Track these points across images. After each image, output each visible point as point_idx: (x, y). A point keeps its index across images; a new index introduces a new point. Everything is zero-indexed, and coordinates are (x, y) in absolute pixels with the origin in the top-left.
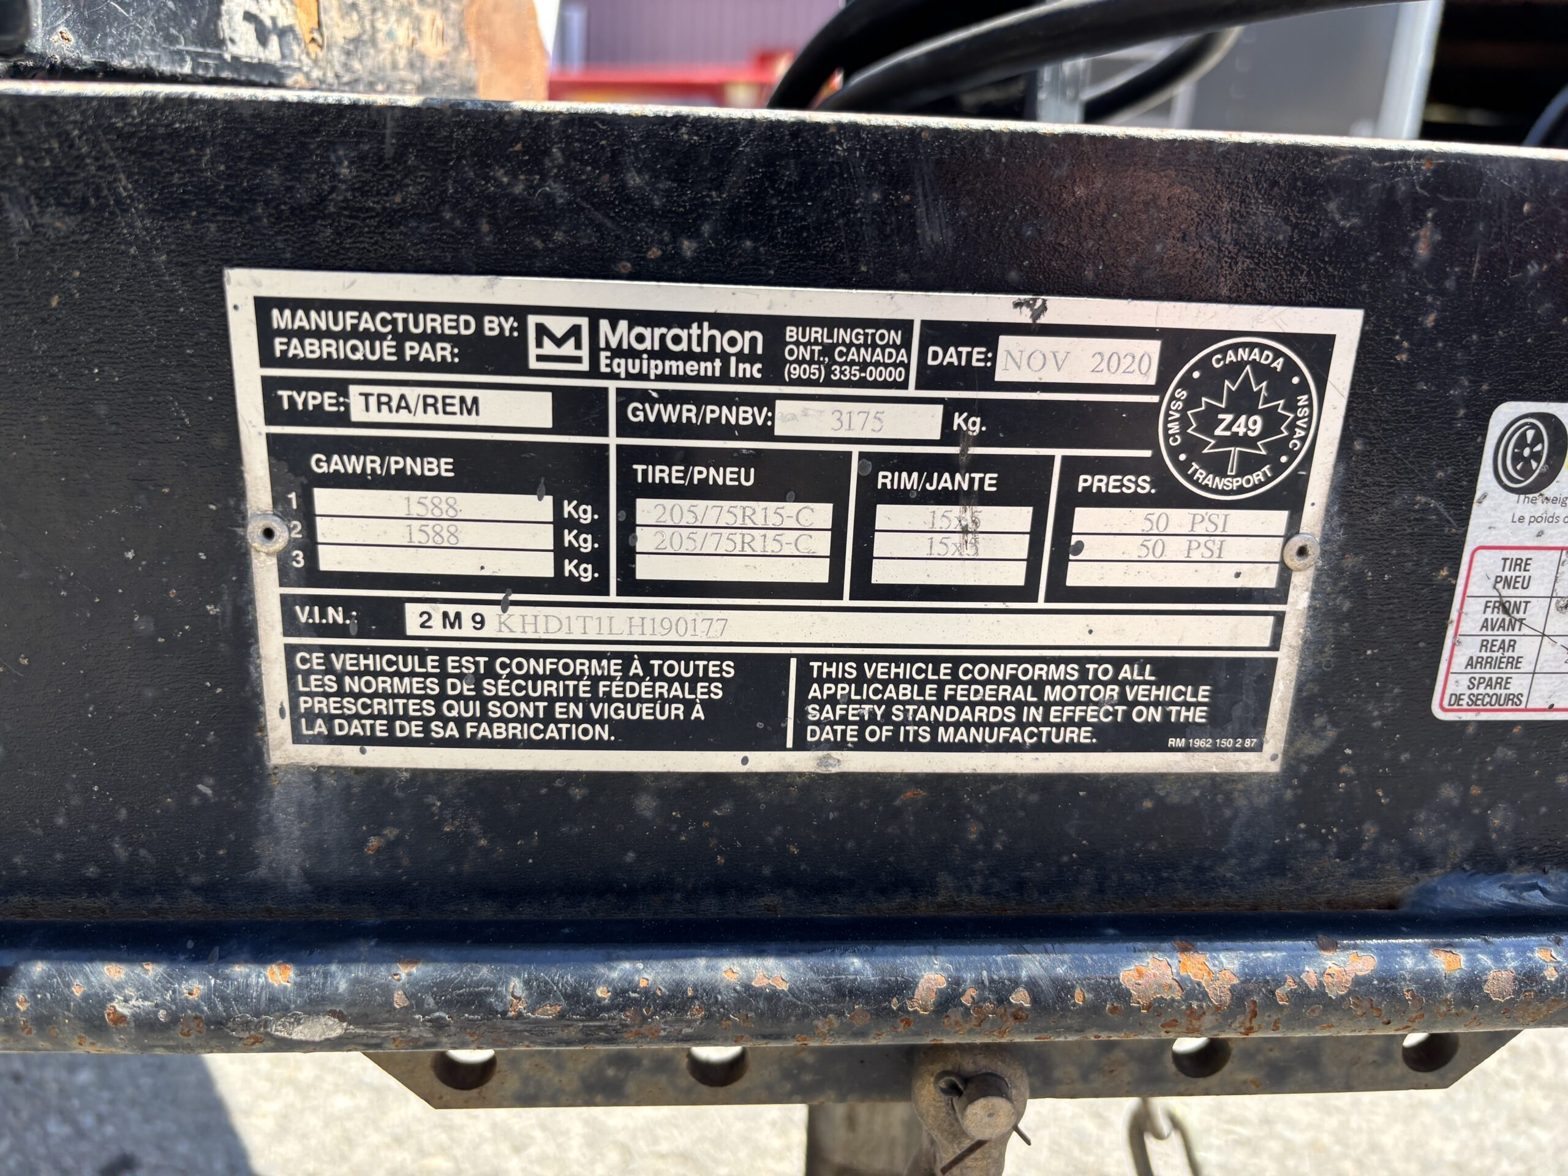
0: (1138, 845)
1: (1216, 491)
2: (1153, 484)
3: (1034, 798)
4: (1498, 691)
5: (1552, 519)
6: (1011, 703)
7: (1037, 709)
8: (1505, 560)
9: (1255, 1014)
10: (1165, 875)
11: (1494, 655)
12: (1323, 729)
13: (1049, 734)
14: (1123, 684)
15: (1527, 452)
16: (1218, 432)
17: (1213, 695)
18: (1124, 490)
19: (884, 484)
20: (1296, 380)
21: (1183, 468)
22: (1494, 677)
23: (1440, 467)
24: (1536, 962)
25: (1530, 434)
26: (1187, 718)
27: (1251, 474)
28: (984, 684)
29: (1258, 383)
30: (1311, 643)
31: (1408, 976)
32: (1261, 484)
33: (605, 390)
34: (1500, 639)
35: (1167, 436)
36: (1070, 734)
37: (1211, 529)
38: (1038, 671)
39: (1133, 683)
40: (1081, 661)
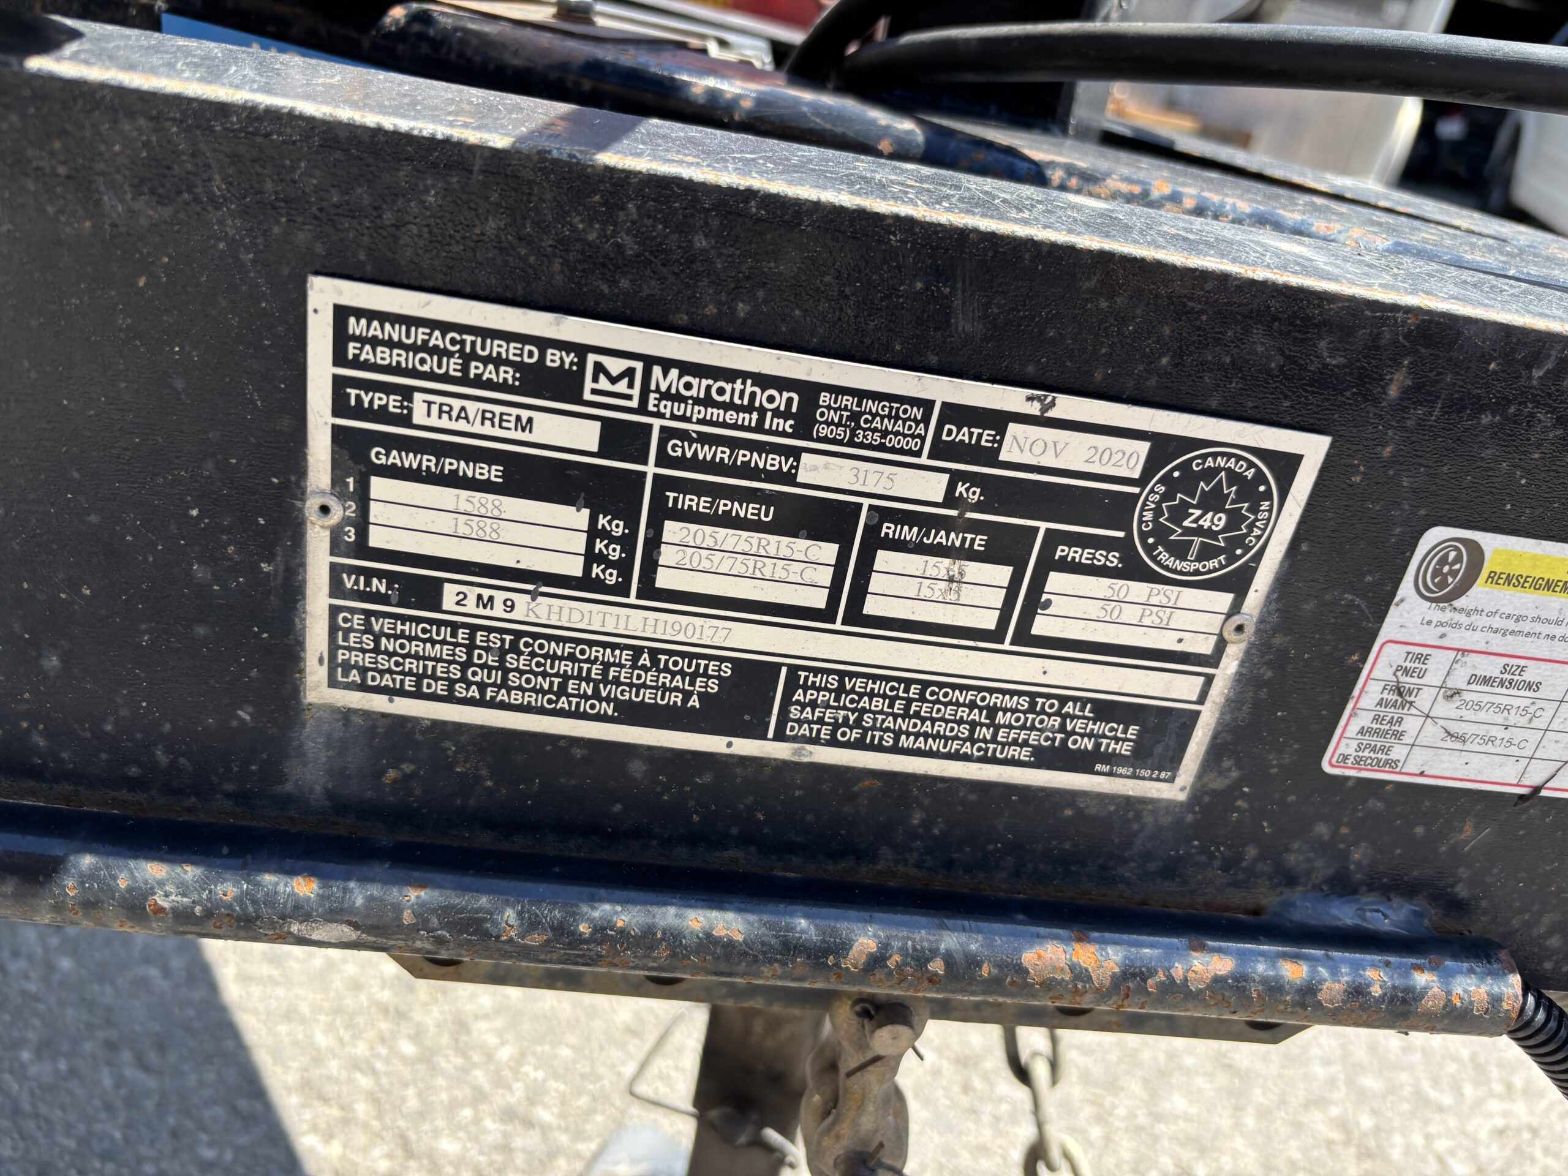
0: (1054, 843)
1: (1175, 571)
2: (1120, 560)
3: (972, 797)
4: (1379, 756)
5: (1457, 625)
6: (966, 722)
7: (988, 729)
8: (1409, 653)
9: (1127, 996)
10: (1073, 869)
11: (1382, 727)
12: (1229, 770)
13: (995, 750)
14: (1064, 717)
15: (1446, 569)
16: (1186, 523)
17: (1140, 734)
18: (1095, 562)
19: (887, 534)
20: (1262, 488)
21: (1149, 549)
22: (1379, 744)
23: (1370, 572)
24: (1365, 979)
25: (1452, 555)
26: (1115, 749)
27: (1208, 561)
28: (946, 705)
29: (1229, 487)
30: (1232, 701)
31: (1257, 978)
32: (1215, 570)
33: (650, 427)
34: (1390, 715)
35: (1140, 522)
36: (1013, 752)
37: (1164, 601)
38: (995, 700)
39: (1073, 717)
40: (1033, 696)
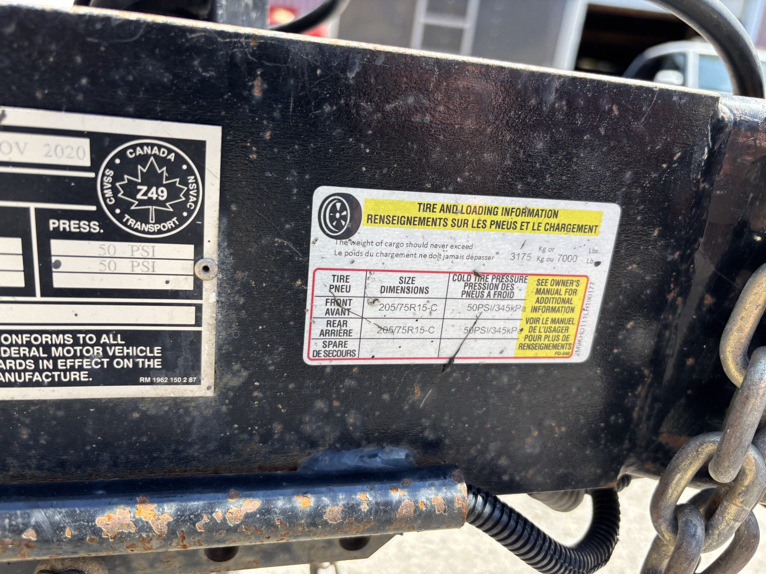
0: (134, 438)
1: (143, 232)
2: (100, 227)
3: (60, 413)
4: (340, 348)
5: (359, 254)
6: (29, 358)
7: (48, 361)
8: (334, 276)
9: (184, 538)
10: (155, 455)
11: (336, 329)
12: (239, 371)
13: (59, 376)
14: (104, 345)
15: (338, 215)
16: (139, 196)
17: (163, 351)
18: (82, 230)
20: (185, 167)
21: (119, 218)
22: (337, 341)
23: (287, 222)
24: (356, 501)
25: (338, 205)
26: (149, 365)
27: (165, 222)
28: (9, 346)
29: (160, 168)
30: (223, 322)
31: (278, 512)
32: (173, 229)
34: (338, 320)
35: (105, 199)
36: (74, 376)
37: (145, 255)
38: (45, 339)
39: (111, 346)
40: (74, 333)
